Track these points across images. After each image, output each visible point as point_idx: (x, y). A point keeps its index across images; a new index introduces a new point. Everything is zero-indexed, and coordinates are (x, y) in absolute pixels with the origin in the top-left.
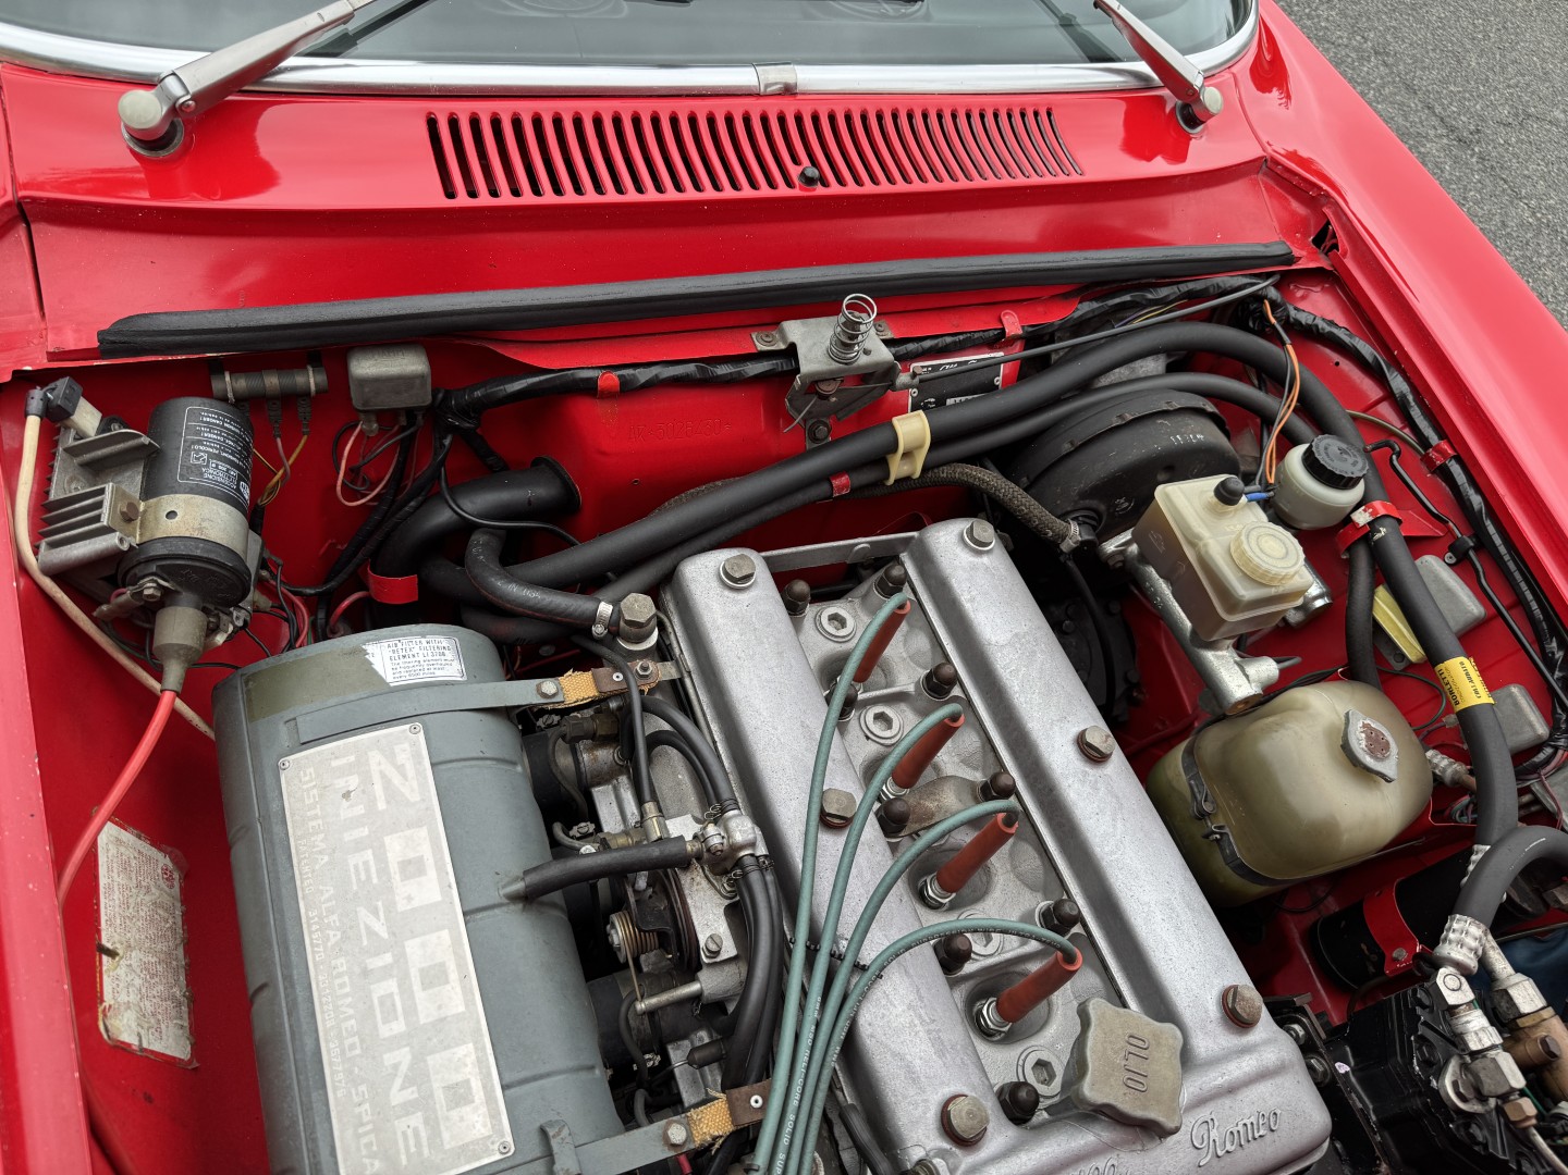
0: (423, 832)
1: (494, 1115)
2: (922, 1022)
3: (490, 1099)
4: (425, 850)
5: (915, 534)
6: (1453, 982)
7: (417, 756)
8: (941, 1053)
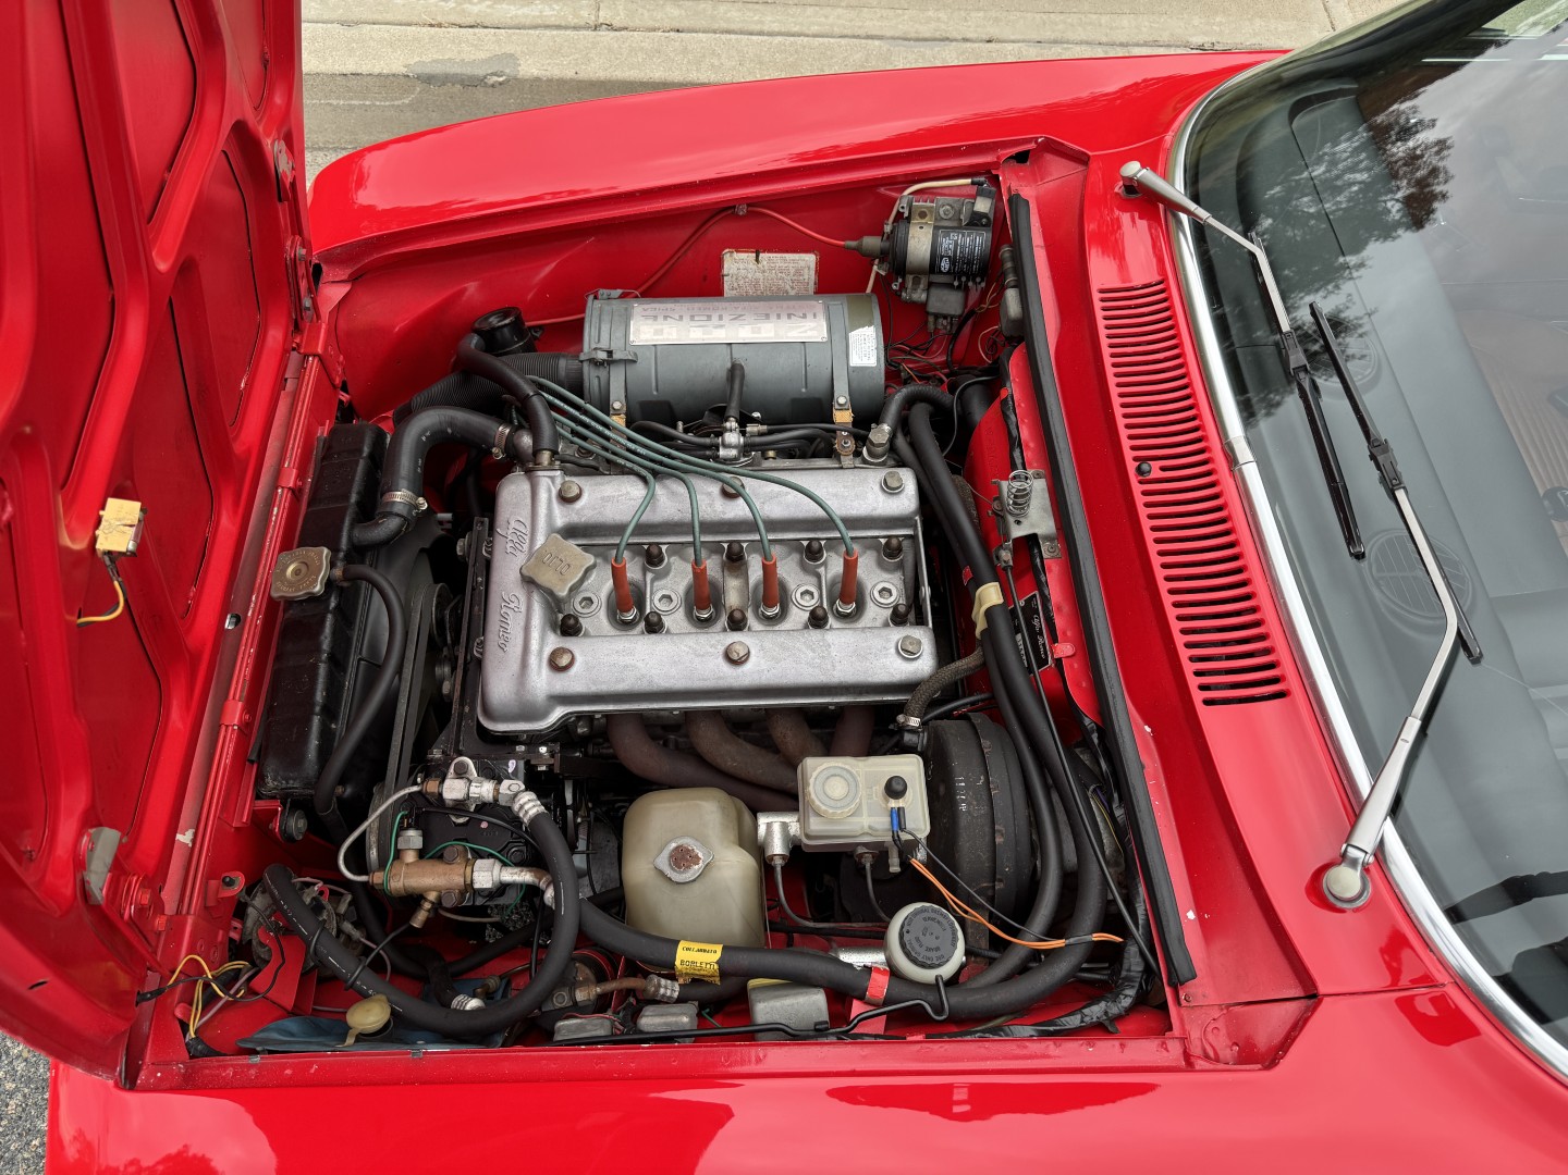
0: (772, 334)
1: (646, 341)
2: (619, 496)
3: (653, 340)
4: (764, 335)
5: (931, 625)
6: (515, 788)
7: (809, 337)
8: (602, 499)
